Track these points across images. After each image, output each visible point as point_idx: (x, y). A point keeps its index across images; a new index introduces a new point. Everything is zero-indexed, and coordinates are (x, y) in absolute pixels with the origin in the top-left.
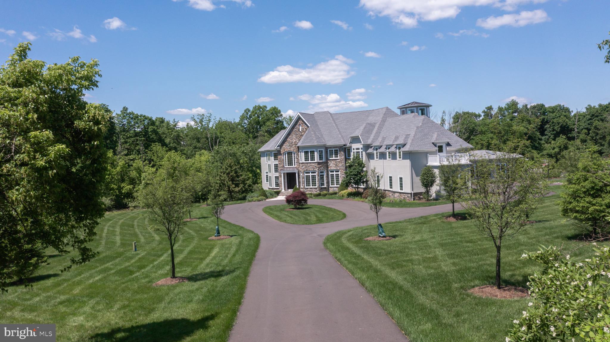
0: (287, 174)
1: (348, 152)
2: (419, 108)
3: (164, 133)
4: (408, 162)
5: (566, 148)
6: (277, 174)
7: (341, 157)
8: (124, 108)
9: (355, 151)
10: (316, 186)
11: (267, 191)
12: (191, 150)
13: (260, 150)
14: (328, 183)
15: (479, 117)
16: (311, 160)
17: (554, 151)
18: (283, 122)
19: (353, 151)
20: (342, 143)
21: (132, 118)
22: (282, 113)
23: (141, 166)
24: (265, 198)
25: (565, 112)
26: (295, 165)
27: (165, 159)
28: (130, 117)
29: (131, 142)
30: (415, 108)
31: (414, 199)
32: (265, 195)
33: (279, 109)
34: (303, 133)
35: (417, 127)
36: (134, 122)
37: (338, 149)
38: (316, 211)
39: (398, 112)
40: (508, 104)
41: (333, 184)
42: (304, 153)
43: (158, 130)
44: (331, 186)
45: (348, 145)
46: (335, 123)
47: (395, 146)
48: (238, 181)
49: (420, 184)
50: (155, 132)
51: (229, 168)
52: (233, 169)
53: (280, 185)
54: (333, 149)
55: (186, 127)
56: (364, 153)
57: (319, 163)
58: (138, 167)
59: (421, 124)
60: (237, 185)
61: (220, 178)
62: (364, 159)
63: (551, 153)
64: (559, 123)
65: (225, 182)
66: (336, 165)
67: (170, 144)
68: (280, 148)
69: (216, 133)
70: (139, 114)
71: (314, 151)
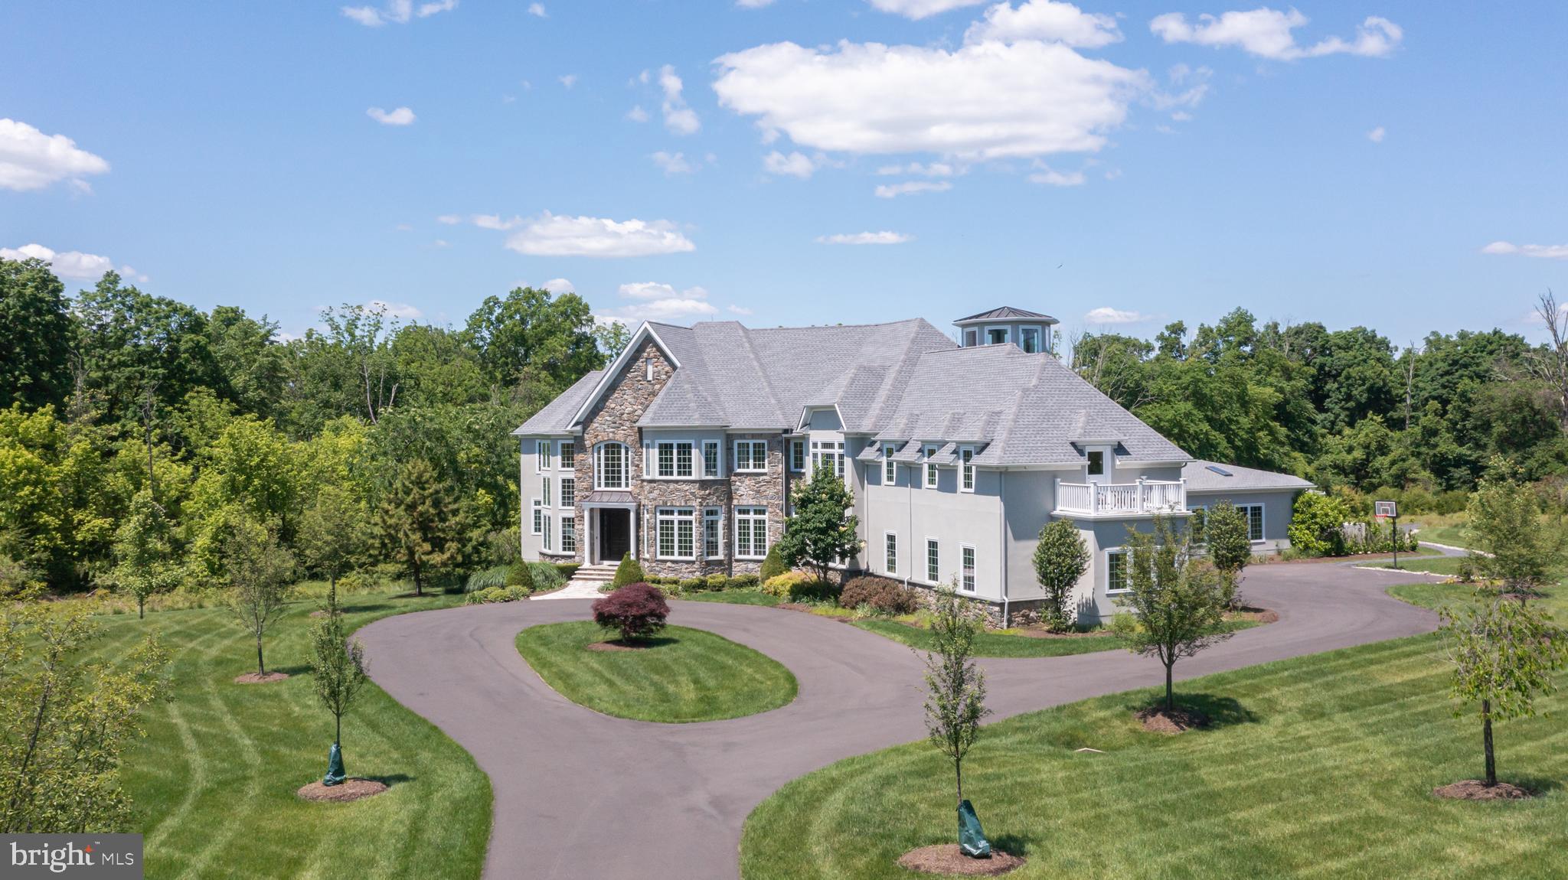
0: (603, 511)
1: (796, 452)
2: (1021, 327)
3: (228, 357)
4: (994, 505)
5: (1383, 450)
6: (570, 512)
7: (774, 466)
8: (108, 274)
9: (820, 450)
10: (691, 554)
11: (532, 565)
12: (314, 410)
13: (518, 432)
14: (729, 546)
15: (1148, 352)
16: (679, 473)
17: (1350, 457)
18: (595, 340)
19: (812, 450)
20: (778, 422)
21: (131, 308)
22: (591, 313)
23: (142, 459)
24: (525, 590)
25: (1378, 349)
26: (627, 485)
27: (224, 439)
28: (124, 304)
29: (122, 380)
30: (1008, 328)
31: (1010, 622)
32: (529, 580)
33: (584, 301)
34: (657, 387)
35: (1025, 391)
36: (136, 320)
37: (765, 442)
38: (696, 657)
39: (956, 335)
40: (1225, 321)
41: (744, 548)
42: (657, 451)
43: (211, 348)
44: (738, 556)
45: (798, 432)
46: (758, 359)
47: (953, 446)
48: (443, 531)
49: (1034, 575)
50: (199, 352)
51: (416, 490)
52: (426, 493)
53: (577, 545)
54: (751, 442)
55: (304, 340)
56: (848, 461)
57: (703, 484)
58: (134, 461)
59: (1034, 382)
60: (438, 545)
61: (384, 521)
62: (849, 479)
63: (1343, 461)
64: (1364, 380)
65: (401, 535)
66: (758, 492)
67: (245, 390)
68: (584, 430)
69: (390, 365)
70: (155, 297)
71: (690, 446)
